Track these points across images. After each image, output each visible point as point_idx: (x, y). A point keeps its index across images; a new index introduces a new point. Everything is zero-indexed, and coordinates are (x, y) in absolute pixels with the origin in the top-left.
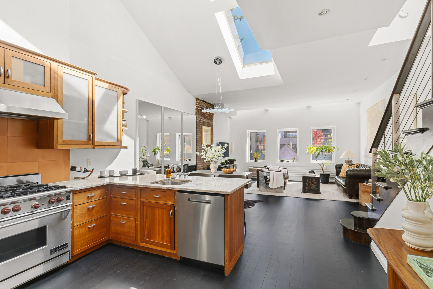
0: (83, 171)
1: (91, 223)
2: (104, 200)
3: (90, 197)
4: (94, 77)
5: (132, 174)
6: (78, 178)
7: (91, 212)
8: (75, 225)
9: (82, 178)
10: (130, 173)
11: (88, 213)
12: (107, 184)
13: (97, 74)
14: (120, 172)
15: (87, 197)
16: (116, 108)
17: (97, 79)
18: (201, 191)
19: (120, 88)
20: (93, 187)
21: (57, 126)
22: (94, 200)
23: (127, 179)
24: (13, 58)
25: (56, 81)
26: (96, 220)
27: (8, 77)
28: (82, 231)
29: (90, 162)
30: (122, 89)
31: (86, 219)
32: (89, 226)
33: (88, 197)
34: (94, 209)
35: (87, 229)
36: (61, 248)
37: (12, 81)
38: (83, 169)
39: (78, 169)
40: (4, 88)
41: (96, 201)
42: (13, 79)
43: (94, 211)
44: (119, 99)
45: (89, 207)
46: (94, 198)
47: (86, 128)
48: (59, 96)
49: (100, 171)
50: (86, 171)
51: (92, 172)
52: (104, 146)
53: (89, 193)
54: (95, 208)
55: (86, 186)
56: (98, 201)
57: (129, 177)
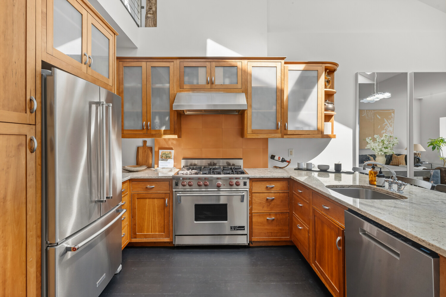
0: (280, 160)
1: (270, 215)
2: (286, 194)
3: (268, 188)
4: (283, 61)
5: (334, 171)
6: (276, 167)
7: (270, 204)
8: (253, 211)
9: (280, 168)
10: (332, 168)
11: (267, 203)
12: (288, 177)
13: (285, 58)
14: (319, 167)
15: (265, 187)
16: (315, 90)
17: (286, 63)
18: (380, 223)
19: (321, 65)
20: (271, 177)
21: (247, 117)
22: (273, 192)
23: (328, 176)
24: (216, 67)
25: (246, 76)
26: (276, 214)
27: (213, 83)
28: (261, 219)
29: (291, 152)
30: (324, 65)
31: (266, 210)
32: (268, 218)
33: (267, 187)
34: (273, 202)
35: (266, 220)
36: (239, 229)
37: (216, 85)
38: (281, 159)
39: (276, 158)
40: (211, 92)
41: (276, 194)
42: (216, 83)
43: (273, 203)
44: (320, 78)
45: (268, 198)
46: (273, 189)
47: (275, 116)
48: (249, 89)
49: (298, 163)
50: (283, 161)
51: (289, 162)
52: (300, 135)
53: (268, 184)
54: (275, 201)
55: (263, 176)
56: (278, 194)
57: (330, 174)
